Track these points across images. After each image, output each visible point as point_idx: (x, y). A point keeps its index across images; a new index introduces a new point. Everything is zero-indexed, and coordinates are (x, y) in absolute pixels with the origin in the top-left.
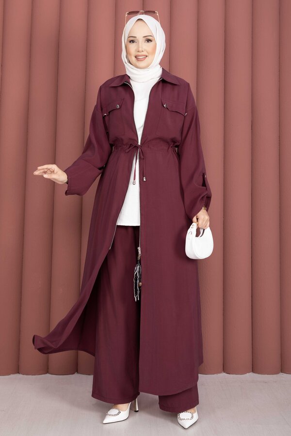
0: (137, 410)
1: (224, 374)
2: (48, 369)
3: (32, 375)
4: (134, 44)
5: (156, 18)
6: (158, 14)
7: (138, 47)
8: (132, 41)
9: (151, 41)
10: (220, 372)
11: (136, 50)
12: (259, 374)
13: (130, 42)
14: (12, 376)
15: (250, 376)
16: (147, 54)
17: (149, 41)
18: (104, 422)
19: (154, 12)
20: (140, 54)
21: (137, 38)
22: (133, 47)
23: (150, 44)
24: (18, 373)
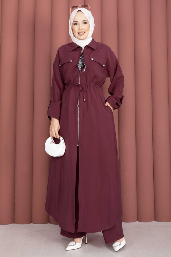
0: (87, 242)
1: (138, 222)
2: (32, 220)
3: (22, 224)
4: (77, 25)
5: (88, 9)
6: (89, 7)
7: (80, 27)
8: (76, 24)
9: (87, 23)
10: (135, 221)
11: (78, 29)
12: (159, 222)
13: (74, 24)
14: (10, 225)
15: (154, 223)
16: (85, 31)
17: (85, 23)
18: (67, 249)
19: (87, 6)
20: (80, 31)
21: (79, 22)
22: (76, 28)
23: (86, 25)
24: (14, 223)
